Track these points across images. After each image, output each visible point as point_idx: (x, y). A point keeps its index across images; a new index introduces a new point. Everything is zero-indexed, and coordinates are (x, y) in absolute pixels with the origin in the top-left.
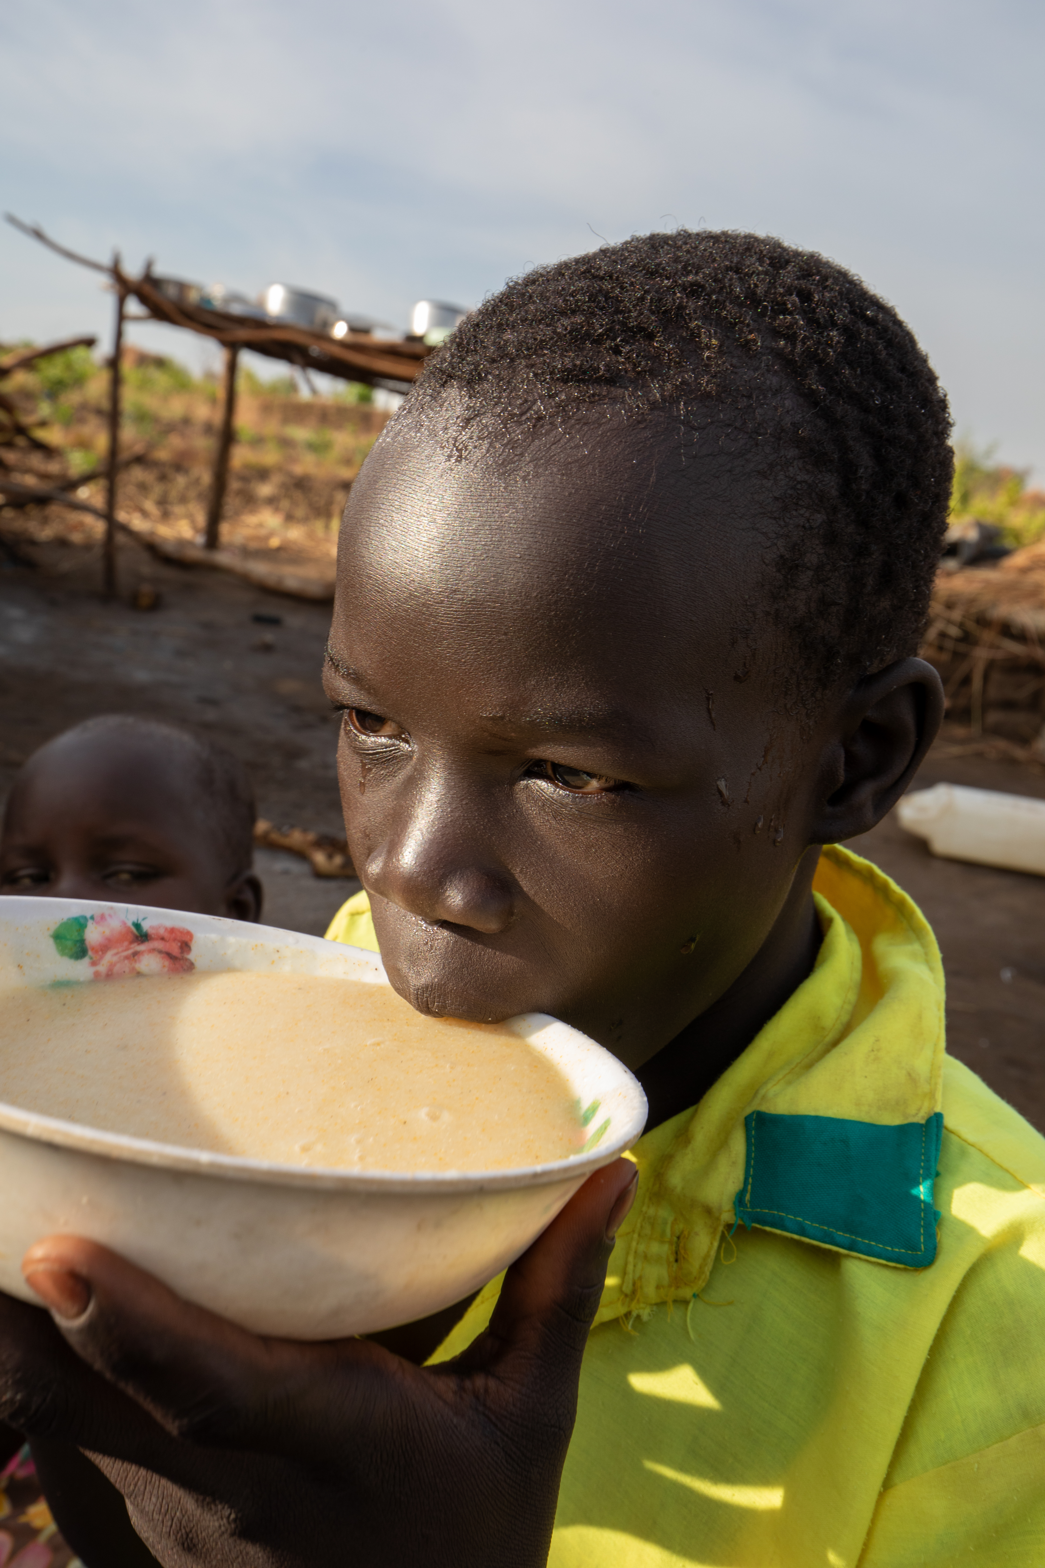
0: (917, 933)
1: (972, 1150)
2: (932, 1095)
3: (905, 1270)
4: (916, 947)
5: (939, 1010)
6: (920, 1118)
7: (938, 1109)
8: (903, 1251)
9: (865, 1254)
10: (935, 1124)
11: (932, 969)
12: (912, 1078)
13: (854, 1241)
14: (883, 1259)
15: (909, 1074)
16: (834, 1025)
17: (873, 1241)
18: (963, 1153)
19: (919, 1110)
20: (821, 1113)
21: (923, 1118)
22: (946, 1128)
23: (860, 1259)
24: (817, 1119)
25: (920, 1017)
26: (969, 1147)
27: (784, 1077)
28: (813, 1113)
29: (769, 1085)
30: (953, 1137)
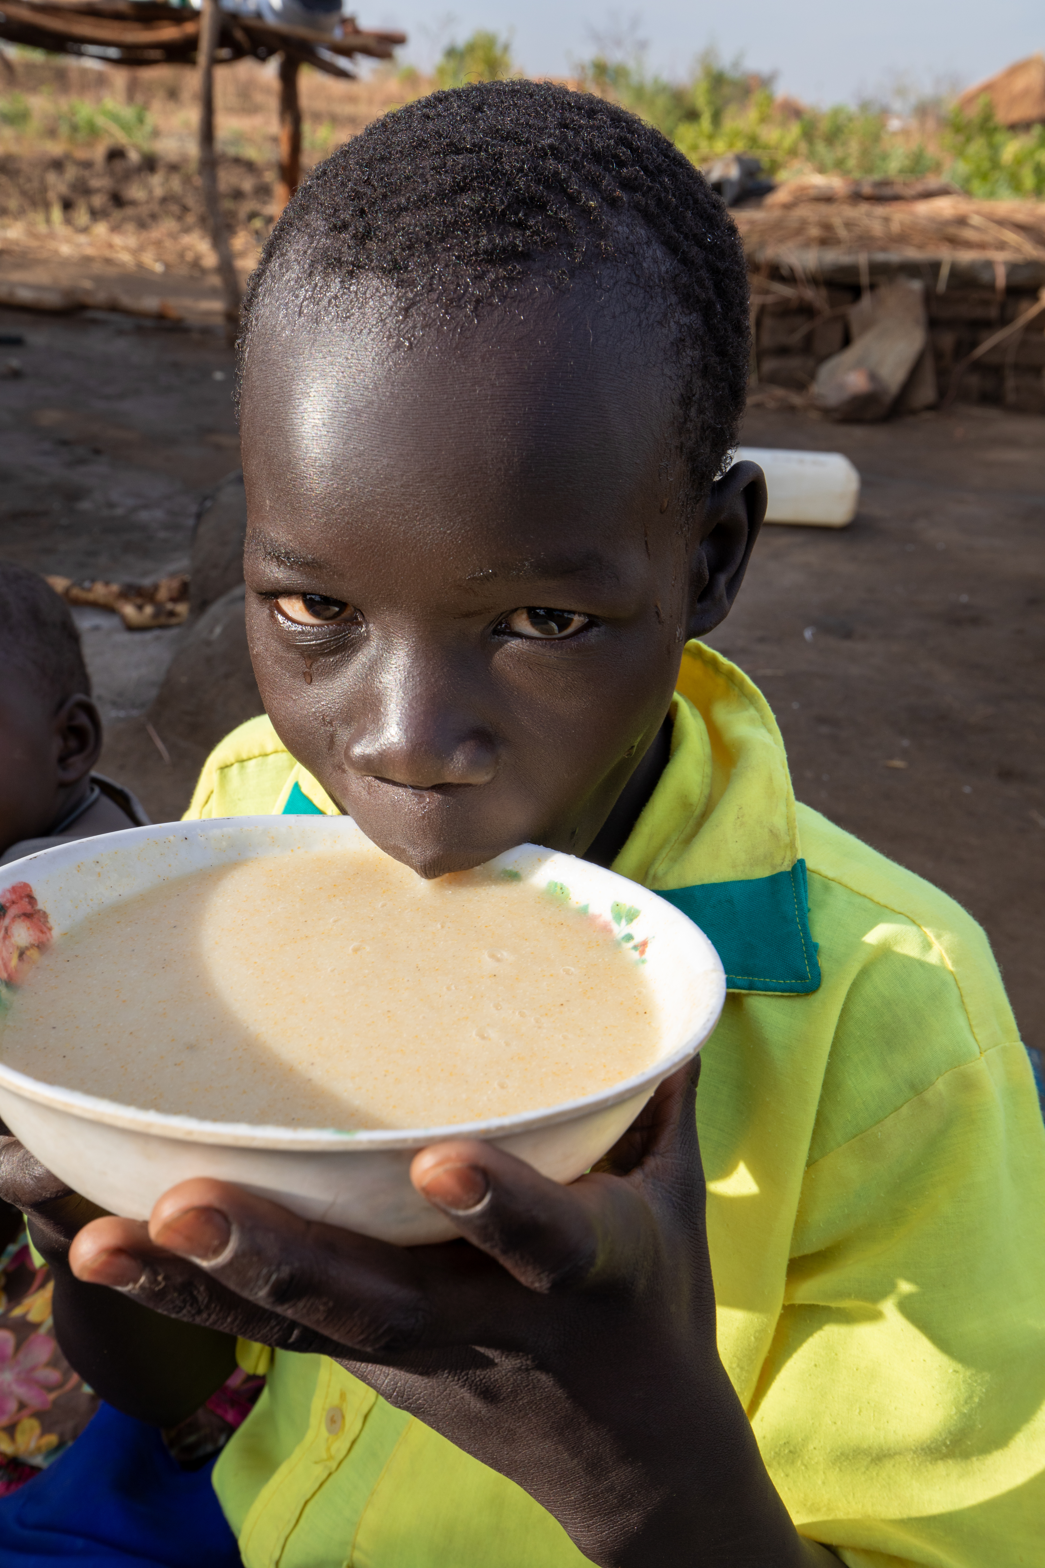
0: (751, 700)
1: (833, 884)
2: (792, 845)
3: (798, 996)
4: (752, 712)
5: (783, 767)
6: (786, 867)
7: (799, 857)
8: (794, 981)
9: (763, 991)
10: (800, 869)
11: (770, 731)
12: (774, 834)
13: (751, 981)
14: (779, 991)
15: (771, 831)
16: (699, 800)
17: (767, 978)
18: (827, 888)
19: (784, 859)
20: (706, 881)
21: (788, 866)
22: (809, 870)
23: (759, 995)
24: (703, 886)
25: (771, 779)
26: (830, 882)
27: (667, 855)
28: (699, 883)
29: (656, 865)
30: (815, 876)
